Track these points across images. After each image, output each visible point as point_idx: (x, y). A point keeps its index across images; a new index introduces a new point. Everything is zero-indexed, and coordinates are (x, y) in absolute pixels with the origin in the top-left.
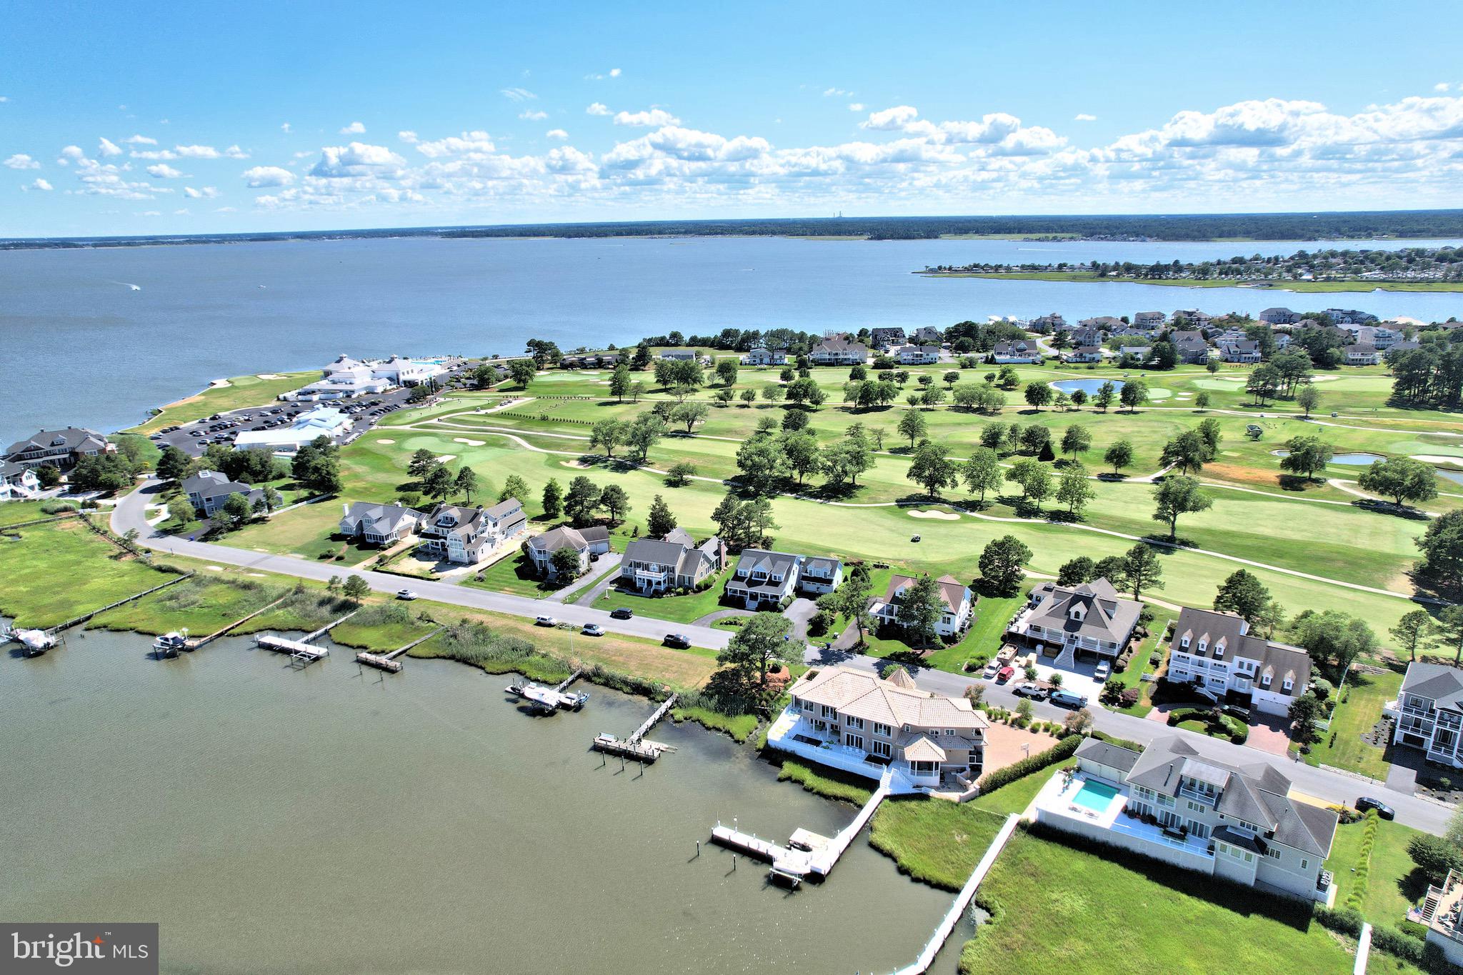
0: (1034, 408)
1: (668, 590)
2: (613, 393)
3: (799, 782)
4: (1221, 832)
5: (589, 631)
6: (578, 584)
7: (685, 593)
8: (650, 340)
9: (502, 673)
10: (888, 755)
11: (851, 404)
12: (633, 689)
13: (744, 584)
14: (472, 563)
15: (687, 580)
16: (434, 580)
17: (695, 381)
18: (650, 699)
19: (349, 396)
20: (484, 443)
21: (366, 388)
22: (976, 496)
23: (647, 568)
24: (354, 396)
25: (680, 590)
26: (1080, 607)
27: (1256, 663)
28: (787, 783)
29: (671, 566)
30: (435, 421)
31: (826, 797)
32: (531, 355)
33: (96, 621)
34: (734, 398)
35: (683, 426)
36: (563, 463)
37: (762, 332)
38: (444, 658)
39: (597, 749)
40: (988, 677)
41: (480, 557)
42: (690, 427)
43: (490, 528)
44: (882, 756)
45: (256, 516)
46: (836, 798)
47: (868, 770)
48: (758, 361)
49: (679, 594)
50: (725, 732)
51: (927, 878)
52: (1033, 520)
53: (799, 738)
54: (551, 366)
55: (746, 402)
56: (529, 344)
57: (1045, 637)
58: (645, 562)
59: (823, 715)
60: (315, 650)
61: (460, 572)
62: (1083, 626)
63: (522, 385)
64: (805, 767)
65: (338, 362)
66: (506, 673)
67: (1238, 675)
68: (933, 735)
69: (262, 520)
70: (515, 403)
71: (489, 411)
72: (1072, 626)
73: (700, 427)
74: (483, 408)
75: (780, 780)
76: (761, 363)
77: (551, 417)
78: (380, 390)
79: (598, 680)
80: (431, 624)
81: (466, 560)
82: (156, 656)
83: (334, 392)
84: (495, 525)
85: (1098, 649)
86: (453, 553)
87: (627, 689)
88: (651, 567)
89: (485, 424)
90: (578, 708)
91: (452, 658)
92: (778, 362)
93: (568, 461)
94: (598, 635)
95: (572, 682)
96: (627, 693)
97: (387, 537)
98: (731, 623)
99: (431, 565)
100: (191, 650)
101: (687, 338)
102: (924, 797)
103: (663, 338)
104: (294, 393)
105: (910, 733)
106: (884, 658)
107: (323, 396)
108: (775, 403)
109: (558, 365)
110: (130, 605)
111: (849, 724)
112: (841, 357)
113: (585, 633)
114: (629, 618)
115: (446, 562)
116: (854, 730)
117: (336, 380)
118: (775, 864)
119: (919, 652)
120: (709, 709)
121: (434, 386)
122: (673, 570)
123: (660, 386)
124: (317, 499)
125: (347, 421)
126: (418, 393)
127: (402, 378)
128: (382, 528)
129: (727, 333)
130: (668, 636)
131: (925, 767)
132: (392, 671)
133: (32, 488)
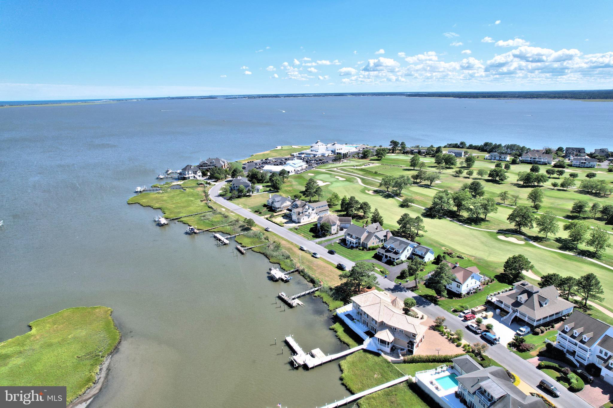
1: (357, 247)
2: (411, 166)
3: (336, 332)
5: (314, 255)
6: (328, 237)
7: (363, 250)
8: (450, 145)
9: (274, 263)
10: (375, 333)
11: (521, 183)
12: (310, 280)
13: (384, 251)
14: (299, 223)
15: (365, 244)
16: (281, 226)
17: (452, 164)
19: (315, 156)
20: (345, 179)
21: (322, 154)
22: (541, 235)
23: (351, 237)
24: (316, 157)
25: (362, 248)
29: (359, 237)
30: (335, 169)
31: (341, 341)
32: (392, 146)
33: (181, 219)
34: (463, 174)
35: (428, 183)
36: (367, 191)
37: (503, 145)
38: (261, 253)
39: (280, 298)
40: (460, 316)
41: (302, 221)
42: (431, 183)
43: (310, 210)
44: (373, 333)
45: (248, 194)
46: (344, 343)
47: (362, 335)
48: (493, 158)
49: (360, 249)
50: (327, 305)
53: (349, 315)
54: (399, 152)
55: (468, 176)
56: (391, 142)
57: (503, 306)
58: (351, 234)
60: (227, 242)
61: (293, 225)
62: (523, 306)
63: (380, 158)
64: (342, 327)
65: (316, 143)
66: (275, 263)
67: (599, 357)
69: (249, 196)
70: (371, 165)
71: (358, 167)
72: (517, 304)
73: (437, 184)
74: (356, 166)
75: (330, 329)
76: (495, 159)
77: (379, 172)
78: (326, 155)
79: (301, 274)
80: (267, 241)
81: (297, 221)
82: (187, 233)
83: (310, 154)
84: (313, 210)
85: (526, 319)
86: (294, 217)
87: (308, 280)
88: (353, 236)
89: (352, 172)
90: (286, 281)
91: (263, 254)
92: (503, 159)
93: (369, 191)
94: (316, 258)
95: (293, 272)
96: (308, 281)
97: (278, 208)
99: (285, 221)
100: (195, 233)
101: (468, 145)
102: (378, 355)
103: (456, 144)
104: (297, 153)
106: (421, 296)
107: (306, 155)
108: (482, 178)
109: (402, 152)
110: (193, 216)
111: (364, 315)
112: (537, 160)
113: (313, 256)
114: (333, 254)
115: (291, 221)
116: (366, 318)
117: (313, 150)
118: (295, 356)
119: (438, 297)
120: (329, 295)
121: (345, 156)
122: (360, 239)
123: (436, 165)
124: (272, 192)
125: (304, 165)
126: (339, 157)
127: (337, 151)
128: (277, 205)
129: (486, 144)
130: (340, 264)
131: (383, 342)
132: (242, 253)
133: (199, 176)
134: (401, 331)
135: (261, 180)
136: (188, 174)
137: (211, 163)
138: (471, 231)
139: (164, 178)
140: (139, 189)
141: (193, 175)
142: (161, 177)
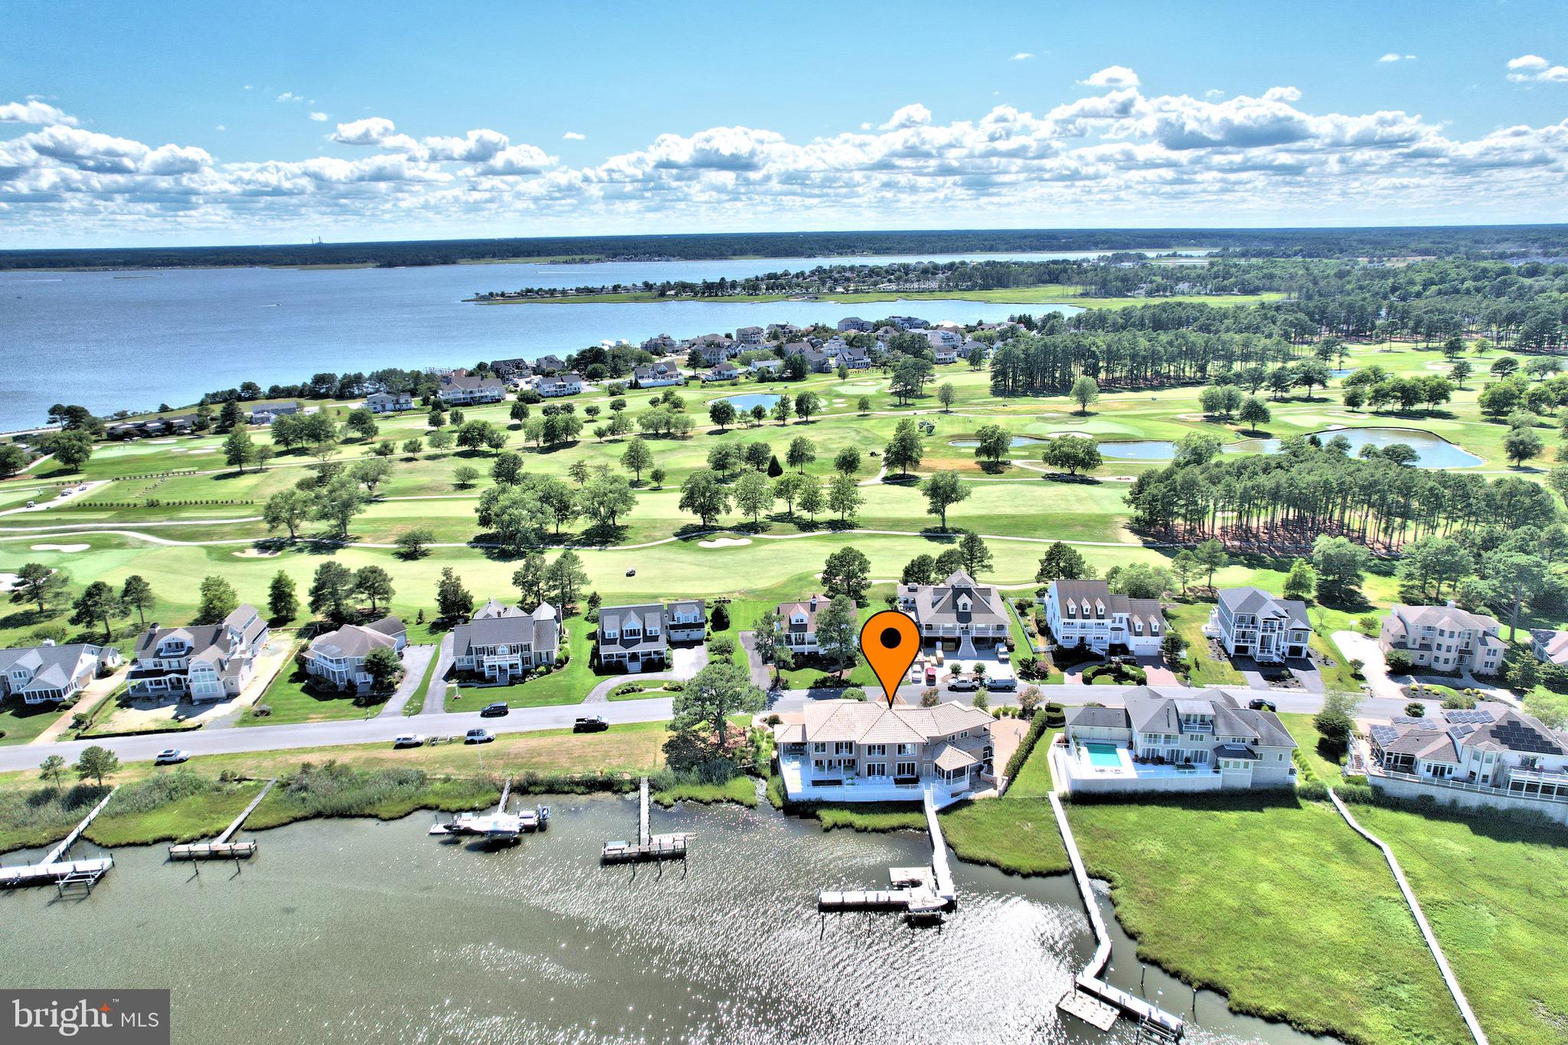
0: (719, 427)
1: (527, 673)
2: (230, 463)
3: (849, 826)
4: (1220, 751)
5: (476, 738)
7: (549, 672)
8: (215, 395)
9: (407, 815)
10: (913, 774)
12: (587, 787)
13: (618, 646)
14: (231, 696)
15: (544, 656)
16: (194, 729)
17: (325, 436)
18: (615, 792)
20: (85, 546)
23: (493, 652)
25: (542, 669)
26: (964, 599)
27: (1125, 615)
28: (835, 830)
29: (524, 643)
31: (883, 831)
32: (62, 425)
34: (395, 451)
36: (239, 555)
38: (305, 818)
39: (608, 862)
40: (917, 681)
41: (242, 684)
42: (371, 490)
43: (238, 646)
44: (908, 776)
46: (894, 829)
47: (906, 793)
48: (379, 408)
49: (541, 674)
50: (728, 801)
51: (1038, 870)
52: (817, 533)
53: (816, 783)
55: (411, 455)
56: (50, 412)
58: (491, 646)
59: (837, 752)
61: (222, 710)
62: (974, 615)
63: (77, 465)
64: (842, 809)
66: (409, 813)
67: (1113, 629)
68: (952, 740)
70: (82, 490)
71: (52, 505)
72: (964, 617)
74: (36, 501)
75: (827, 830)
76: (384, 410)
79: (538, 789)
80: (245, 783)
81: (223, 693)
85: (990, 634)
86: (200, 684)
87: (582, 789)
88: (499, 650)
89: (59, 522)
90: (542, 826)
91: (318, 815)
92: (405, 406)
93: (242, 550)
94: (489, 740)
96: (583, 793)
98: (628, 692)
101: (265, 389)
102: (967, 803)
105: (935, 745)
108: (445, 452)
111: (870, 753)
112: (478, 395)
114: (507, 713)
115: (189, 702)
116: (876, 758)
118: (910, 907)
119: (837, 674)
120: (693, 784)
122: (528, 647)
123: (282, 448)
129: (320, 379)
130: (578, 720)
131: (959, 772)
132: (246, 857)
134: (964, 734)
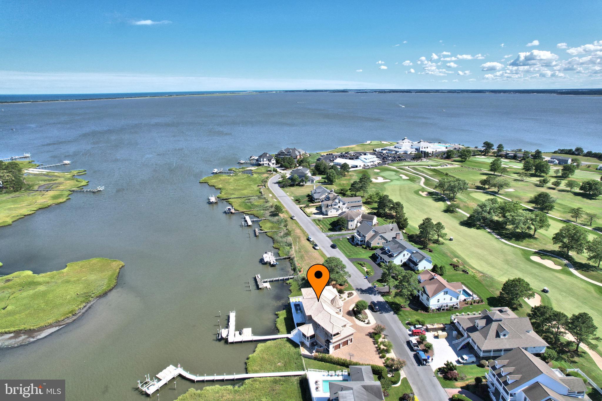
3: (278, 318)
6: (343, 232)
7: (366, 248)
13: (381, 252)
15: (369, 243)
16: (309, 216)
19: (396, 153)
21: (405, 151)
22: (592, 263)
23: (359, 234)
24: (398, 154)
25: (365, 246)
29: (365, 236)
30: (407, 167)
31: (276, 326)
35: (496, 190)
38: (271, 238)
39: (255, 279)
40: (410, 330)
42: (498, 191)
46: (277, 329)
49: (363, 248)
53: (297, 305)
54: (492, 155)
55: (554, 187)
57: (461, 328)
60: (250, 223)
63: (463, 160)
68: (316, 326)
69: (303, 185)
72: (473, 329)
73: (506, 192)
75: (275, 314)
77: (450, 174)
78: (409, 153)
79: (291, 261)
80: (284, 228)
81: (325, 213)
83: (392, 151)
84: (344, 204)
85: (476, 348)
86: (324, 210)
87: (292, 268)
88: (361, 234)
90: (273, 266)
91: (273, 238)
94: (316, 249)
97: (317, 199)
98: (360, 264)
99: (316, 212)
102: (297, 347)
104: (381, 149)
106: (387, 302)
107: (388, 152)
109: (496, 155)
110: (241, 198)
113: (313, 247)
114: (334, 248)
115: (321, 212)
117: (397, 146)
119: (404, 307)
120: (298, 284)
121: (426, 155)
123: (521, 171)
124: (325, 183)
125: (377, 161)
126: (420, 155)
127: (421, 149)
128: (316, 196)
133: (273, 164)
134: (323, 329)
135: (323, 172)
136: (263, 161)
137: (288, 152)
138: (505, 246)
139: (244, 163)
140: (216, 170)
141: (267, 162)
142: (242, 162)
